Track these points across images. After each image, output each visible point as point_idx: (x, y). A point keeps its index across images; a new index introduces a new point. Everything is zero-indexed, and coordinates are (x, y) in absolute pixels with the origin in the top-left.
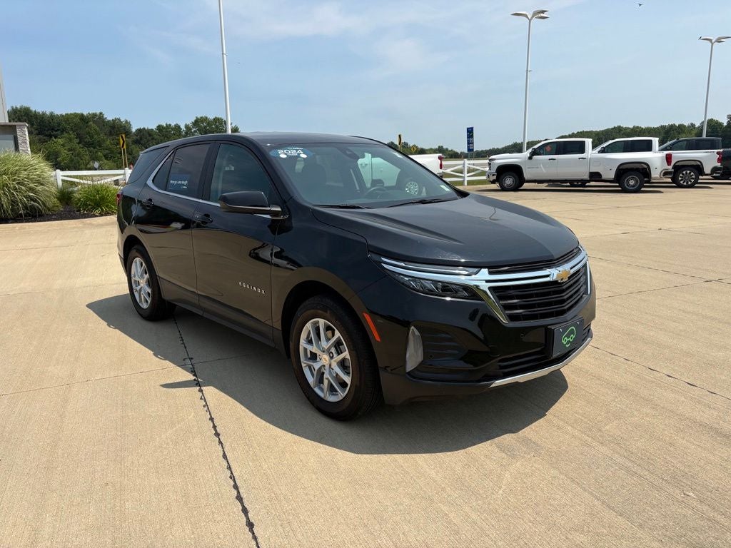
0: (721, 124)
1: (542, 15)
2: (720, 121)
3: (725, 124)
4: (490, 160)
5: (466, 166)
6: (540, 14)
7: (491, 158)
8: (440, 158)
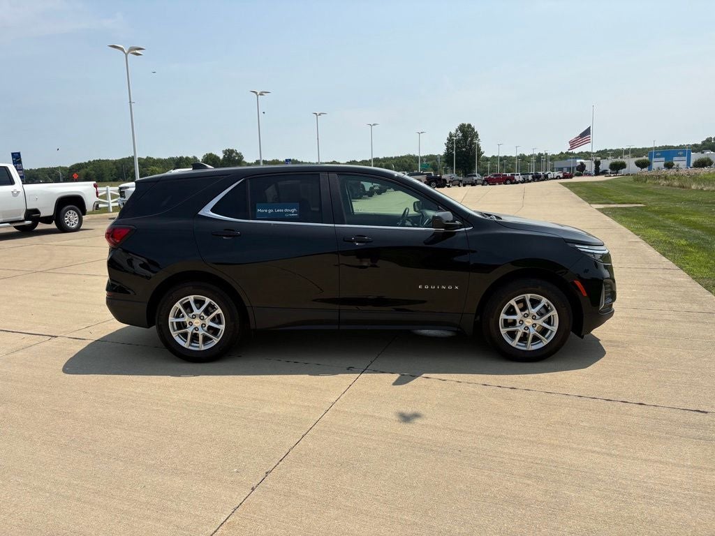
0: (218, 158)
1: (137, 52)
2: (218, 155)
3: (221, 157)
4: (120, 188)
5: (109, 192)
6: (135, 51)
7: (122, 185)
8: (95, 186)
